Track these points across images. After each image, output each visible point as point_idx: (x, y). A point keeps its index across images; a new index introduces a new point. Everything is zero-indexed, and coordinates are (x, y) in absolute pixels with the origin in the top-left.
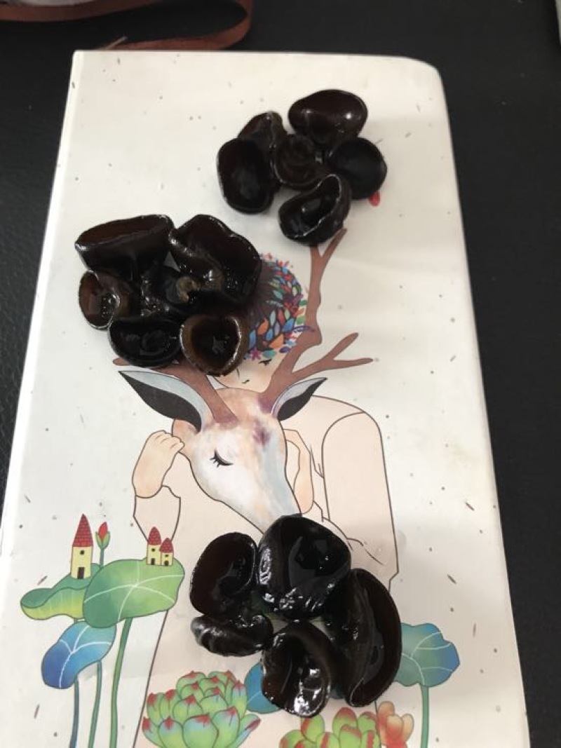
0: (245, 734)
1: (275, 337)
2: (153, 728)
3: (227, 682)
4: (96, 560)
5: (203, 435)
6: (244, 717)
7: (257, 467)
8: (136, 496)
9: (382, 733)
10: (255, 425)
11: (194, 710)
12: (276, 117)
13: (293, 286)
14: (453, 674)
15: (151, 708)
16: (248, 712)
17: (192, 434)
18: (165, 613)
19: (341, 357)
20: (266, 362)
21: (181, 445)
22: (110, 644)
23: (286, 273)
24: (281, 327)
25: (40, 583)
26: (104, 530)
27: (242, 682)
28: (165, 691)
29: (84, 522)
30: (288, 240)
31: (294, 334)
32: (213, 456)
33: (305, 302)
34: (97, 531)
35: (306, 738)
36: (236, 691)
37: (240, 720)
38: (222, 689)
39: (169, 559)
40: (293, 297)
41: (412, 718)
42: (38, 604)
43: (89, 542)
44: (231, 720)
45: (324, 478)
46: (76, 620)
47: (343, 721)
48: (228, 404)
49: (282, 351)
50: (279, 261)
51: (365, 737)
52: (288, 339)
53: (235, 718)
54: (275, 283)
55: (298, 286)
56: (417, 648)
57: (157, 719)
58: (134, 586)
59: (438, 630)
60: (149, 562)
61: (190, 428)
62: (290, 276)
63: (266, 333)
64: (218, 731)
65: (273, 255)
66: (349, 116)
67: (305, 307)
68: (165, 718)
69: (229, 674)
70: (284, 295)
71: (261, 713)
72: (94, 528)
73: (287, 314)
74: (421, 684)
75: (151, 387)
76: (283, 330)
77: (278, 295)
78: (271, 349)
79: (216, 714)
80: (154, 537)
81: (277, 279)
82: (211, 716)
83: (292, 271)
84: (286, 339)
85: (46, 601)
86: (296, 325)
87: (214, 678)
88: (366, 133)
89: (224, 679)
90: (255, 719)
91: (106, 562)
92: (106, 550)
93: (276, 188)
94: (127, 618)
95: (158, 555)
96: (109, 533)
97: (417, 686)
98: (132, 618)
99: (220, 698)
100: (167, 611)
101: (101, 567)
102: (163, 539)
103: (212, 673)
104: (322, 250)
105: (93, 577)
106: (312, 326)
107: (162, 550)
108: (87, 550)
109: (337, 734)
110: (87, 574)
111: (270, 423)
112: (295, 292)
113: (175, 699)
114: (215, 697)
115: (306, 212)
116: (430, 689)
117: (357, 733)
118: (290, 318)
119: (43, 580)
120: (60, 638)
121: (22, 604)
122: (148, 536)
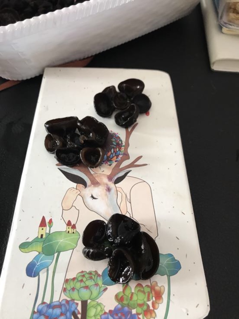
0: (102, 293)
1: (113, 157)
2: (67, 291)
3: (95, 274)
4: (48, 232)
5: (88, 189)
6: (102, 287)
7: (107, 199)
8: (63, 209)
9: (153, 293)
10: (106, 186)
11: (83, 284)
12: (114, 87)
13: (120, 141)
14: (179, 272)
15: (67, 284)
16: (103, 285)
17: (84, 189)
18: (72, 250)
19: (137, 163)
20: (110, 165)
21: (80, 192)
22: (52, 261)
23: (117, 136)
24: (115, 154)
25: (26, 240)
26: (51, 221)
27: (101, 274)
28: (72, 278)
29: (44, 219)
30: (118, 126)
31: (120, 156)
32: (91, 196)
33: (124, 146)
34: (48, 221)
35: (125, 295)
36: (99, 278)
37: (100, 288)
38: (93, 277)
39: (75, 231)
40: (119, 144)
41: (164, 288)
42: (26, 247)
43: (45, 226)
44: (97, 288)
45: (130, 203)
46: (39, 253)
47: (138, 288)
48: (97, 179)
49: (116, 161)
50: (115, 132)
51: (147, 294)
52: (118, 158)
53: (98, 287)
54: (113, 140)
55: (121, 141)
56: (165, 262)
57: (69, 288)
58: (61, 241)
59: (173, 256)
60: (67, 232)
61: (83, 187)
62: (119, 138)
63: (110, 156)
64: (92, 292)
65: (113, 131)
66: (138, 87)
67: (124, 147)
68: (72, 287)
69: (96, 272)
70: (116, 143)
71: (108, 286)
72: (47, 220)
73: (118, 150)
74: (167, 275)
75: (69, 173)
76: (116, 155)
77: (115, 143)
78: (112, 161)
79: (91, 286)
80: (69, 223)
81: (114, 138)
82: (89, 287)
83: (119, 136)
84: (117, 158)
85: (29, 246)
86: (121, 153)
87: (90, 273)
88: (144, 92)
89: (94, 273)
90: (105, 288)
91: (51, 232)
92: (51, 228)
93: (114, 110)
94: (58, 252)
95: (70, 230)
96: (53, 222)
97: (166, 276)
98: (60, 252)
99: (92, 280)
100: (73, 249)
101: (49, 234)
102: (72, 224)
103: (89, 271)
104: (129, 130)
105: (46, 238)
106: (126, 153)
107: (72, 228)
108: (44, 228)
109: (136, 293)
110: (44, 237)
111: (111, 185)
112: (120, 142)
113: (76, 280)
114: (91, 280)
115: (124, 117)
116: (171, 277)
117: (144, 292)
118: (119, 150)
119: (28, 239)
120: (34, 259)
121: (20, 247)
122: (67, 223)
